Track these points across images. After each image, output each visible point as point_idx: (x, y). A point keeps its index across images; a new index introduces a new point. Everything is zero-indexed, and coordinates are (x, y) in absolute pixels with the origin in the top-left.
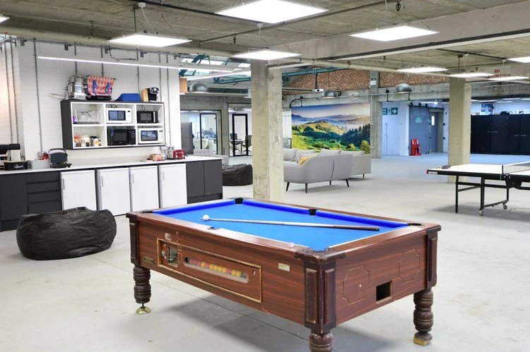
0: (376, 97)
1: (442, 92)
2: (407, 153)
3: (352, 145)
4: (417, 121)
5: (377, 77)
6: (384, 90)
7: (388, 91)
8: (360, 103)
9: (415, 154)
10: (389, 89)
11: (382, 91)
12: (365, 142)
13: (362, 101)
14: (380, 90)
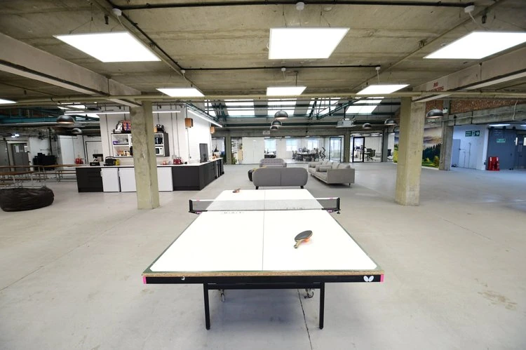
0: (446, 122)
1: (500, 115)
2: (483, 168)
3: (428, 159)
4: (498, 142)
5: (448, 106)
6: (453, 116)
7: (455, 117)
8: (435, 128)
9: (491, 169)
10: (457, 115)
11: (451, 117)
12: (437, 157)
13: (436, 126)
14: (450, 116)
